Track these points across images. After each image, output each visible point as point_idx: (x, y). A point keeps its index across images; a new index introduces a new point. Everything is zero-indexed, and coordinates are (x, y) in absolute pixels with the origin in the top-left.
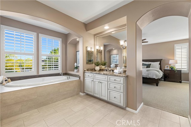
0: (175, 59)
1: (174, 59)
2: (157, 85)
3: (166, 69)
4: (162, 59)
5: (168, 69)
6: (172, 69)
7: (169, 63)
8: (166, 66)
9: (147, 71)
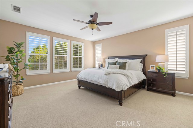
0: (166, 54)
1: (164, 55)
2: (121, 104)
3: (150, 70)
4: (147, 55)
5: (154, 70)
6: (159, 70)
7: (156, 61)
8: (151, 66)
9: (105, 74)
